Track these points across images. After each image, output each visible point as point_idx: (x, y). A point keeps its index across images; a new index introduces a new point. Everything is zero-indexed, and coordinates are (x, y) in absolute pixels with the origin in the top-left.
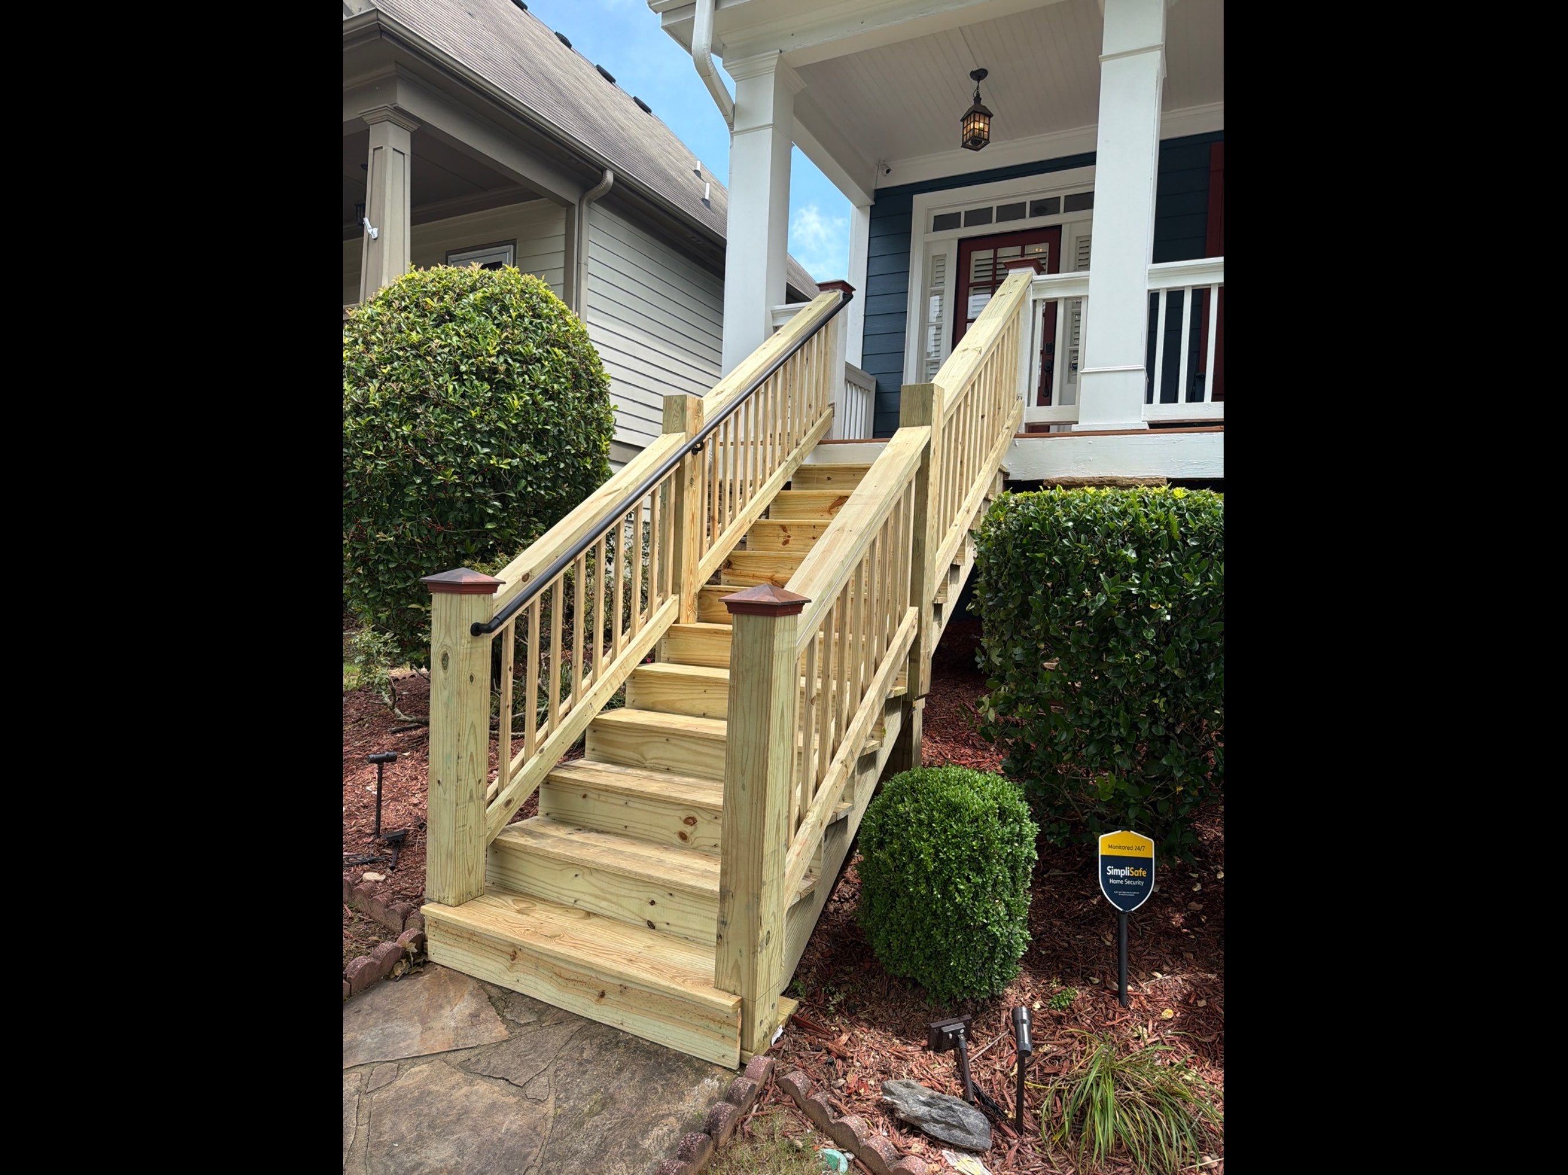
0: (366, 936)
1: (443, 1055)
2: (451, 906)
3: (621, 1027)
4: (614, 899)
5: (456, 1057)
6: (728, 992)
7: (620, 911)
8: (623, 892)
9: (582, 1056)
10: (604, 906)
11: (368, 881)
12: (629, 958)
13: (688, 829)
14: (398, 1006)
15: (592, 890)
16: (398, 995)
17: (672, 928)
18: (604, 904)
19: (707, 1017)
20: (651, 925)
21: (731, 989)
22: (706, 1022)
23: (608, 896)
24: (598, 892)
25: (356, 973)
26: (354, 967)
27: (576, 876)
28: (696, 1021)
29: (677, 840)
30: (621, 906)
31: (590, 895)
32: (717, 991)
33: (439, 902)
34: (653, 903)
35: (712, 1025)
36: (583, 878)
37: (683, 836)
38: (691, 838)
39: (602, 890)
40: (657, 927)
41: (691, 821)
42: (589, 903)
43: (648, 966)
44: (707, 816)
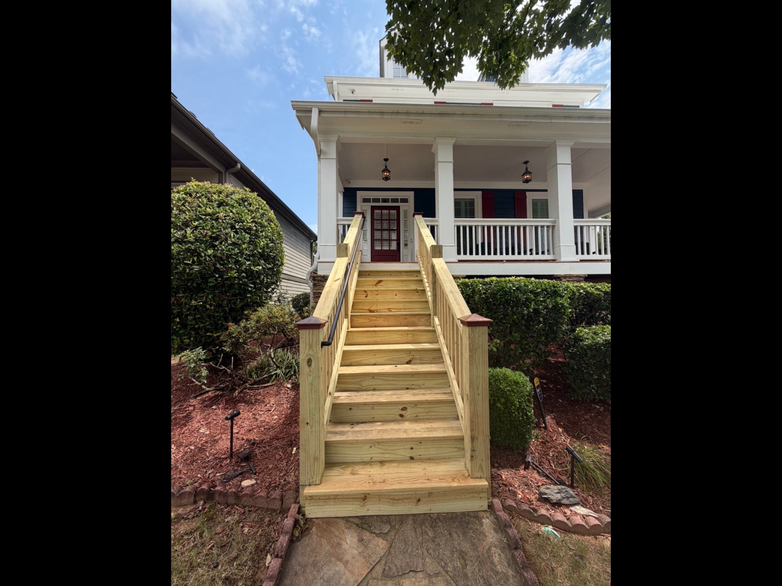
0: (262, 519)
1: (370, 575)
2: (318, 485)
3: (430, 512)
4: (392, 452)
5: (377, 572)
6: (478, 478)
7: (396, 456)
8: (396, 448)
9: (429, 536)
10: (387, 457)
11: (248, 487)
12: (427, 478)
13: (403, 413)
14: (316, 556)
15: (381, 451)
16: (309, 549)
17: (422, 457)
18: (387, 456)
19: (473, 492)
20: (412, 458)
21: (479, 477)
22: (472, 495)
23: (390, 452)
24: (384, 451)
25: (284, 550)
26: (282, 547)
27: (371, 447)
28: (467, 496)
29: (399, 418)
30: (396, 454)
31: (379, 453)
32: (473, 479)
33: (310, 485)
34: (412, 448)
35: (475, 495)
36: (375, 446)
37: (401, 416)
38: (405, 415)
39: (386, 450)
40: (415, 458)
41: (404, 409)
42: (378, 457)
43: (437, 479)
44: (412, 405)
